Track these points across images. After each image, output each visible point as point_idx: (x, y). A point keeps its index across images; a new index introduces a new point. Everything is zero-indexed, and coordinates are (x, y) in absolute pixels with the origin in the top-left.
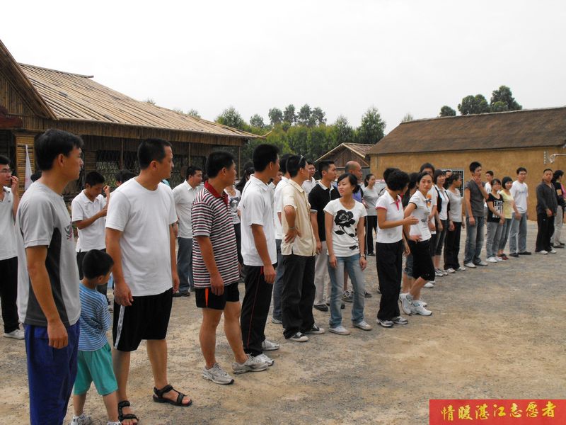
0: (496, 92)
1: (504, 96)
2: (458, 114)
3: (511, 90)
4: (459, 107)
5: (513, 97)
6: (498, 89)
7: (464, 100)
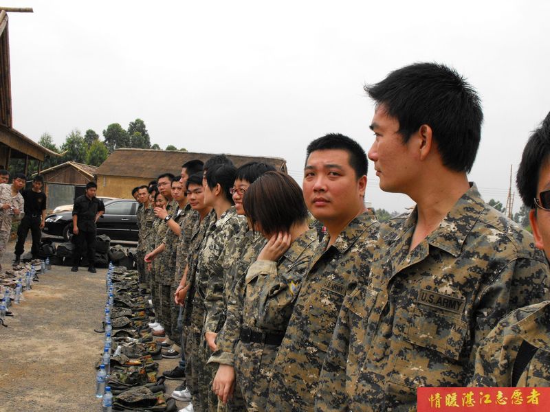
0: (133, 123)
1: (138, 127)
2: (102, 138)
3: (145, 123)
4: (104, 132)
5: (146, 129)
6: (134, 121)
7: (109, 126)
